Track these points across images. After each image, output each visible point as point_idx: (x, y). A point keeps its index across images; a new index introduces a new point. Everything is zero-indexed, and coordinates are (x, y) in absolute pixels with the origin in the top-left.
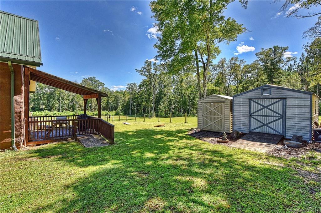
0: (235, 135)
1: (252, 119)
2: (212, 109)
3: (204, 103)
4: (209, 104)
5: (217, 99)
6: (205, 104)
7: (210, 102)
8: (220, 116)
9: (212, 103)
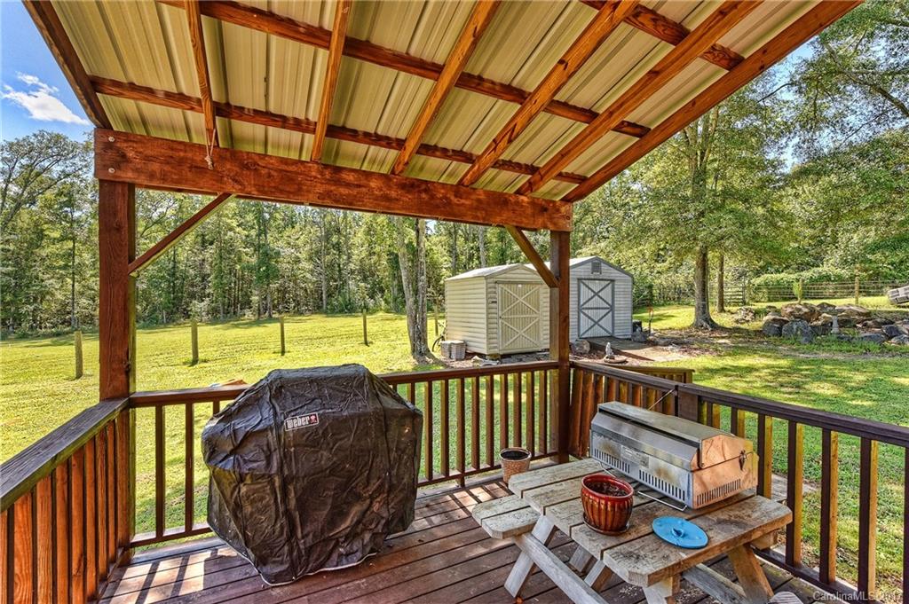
0: (585, 347)
1: (582, 315)
2: (521, 299)
3: (503, 283)
4: (512, 286)
5: (530, 276)
6: (505, 287)
7: (517, 283)
8: (535, 315)
9: (520, 286)
